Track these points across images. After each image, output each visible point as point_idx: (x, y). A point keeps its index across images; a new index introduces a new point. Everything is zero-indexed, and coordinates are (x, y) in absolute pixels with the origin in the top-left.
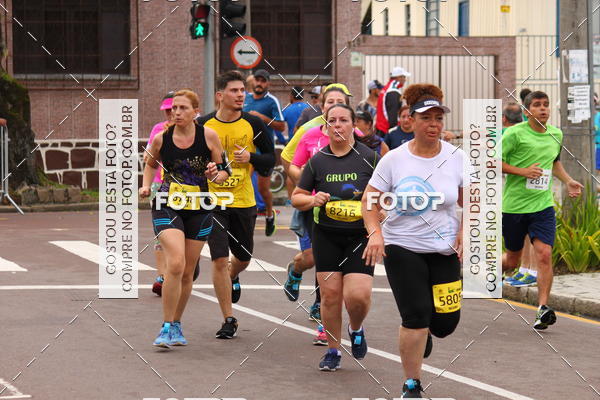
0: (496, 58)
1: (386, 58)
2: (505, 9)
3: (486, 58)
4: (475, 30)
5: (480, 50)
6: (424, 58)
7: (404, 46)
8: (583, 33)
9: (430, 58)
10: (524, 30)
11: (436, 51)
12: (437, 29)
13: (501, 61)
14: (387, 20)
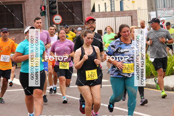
0: (132, 17)
1: (99, 18)
2: (133, 2)
3: (128, 17)
4: (125, 9)
5: (127, 15)
6: (110, 18)
7: (105, 15)
8: (154, 7)
9: (112, 18)
10: (139, 8)
11: (114, 15)
12: (114, 9)
13: (133, 17)
14: (99, 8)
